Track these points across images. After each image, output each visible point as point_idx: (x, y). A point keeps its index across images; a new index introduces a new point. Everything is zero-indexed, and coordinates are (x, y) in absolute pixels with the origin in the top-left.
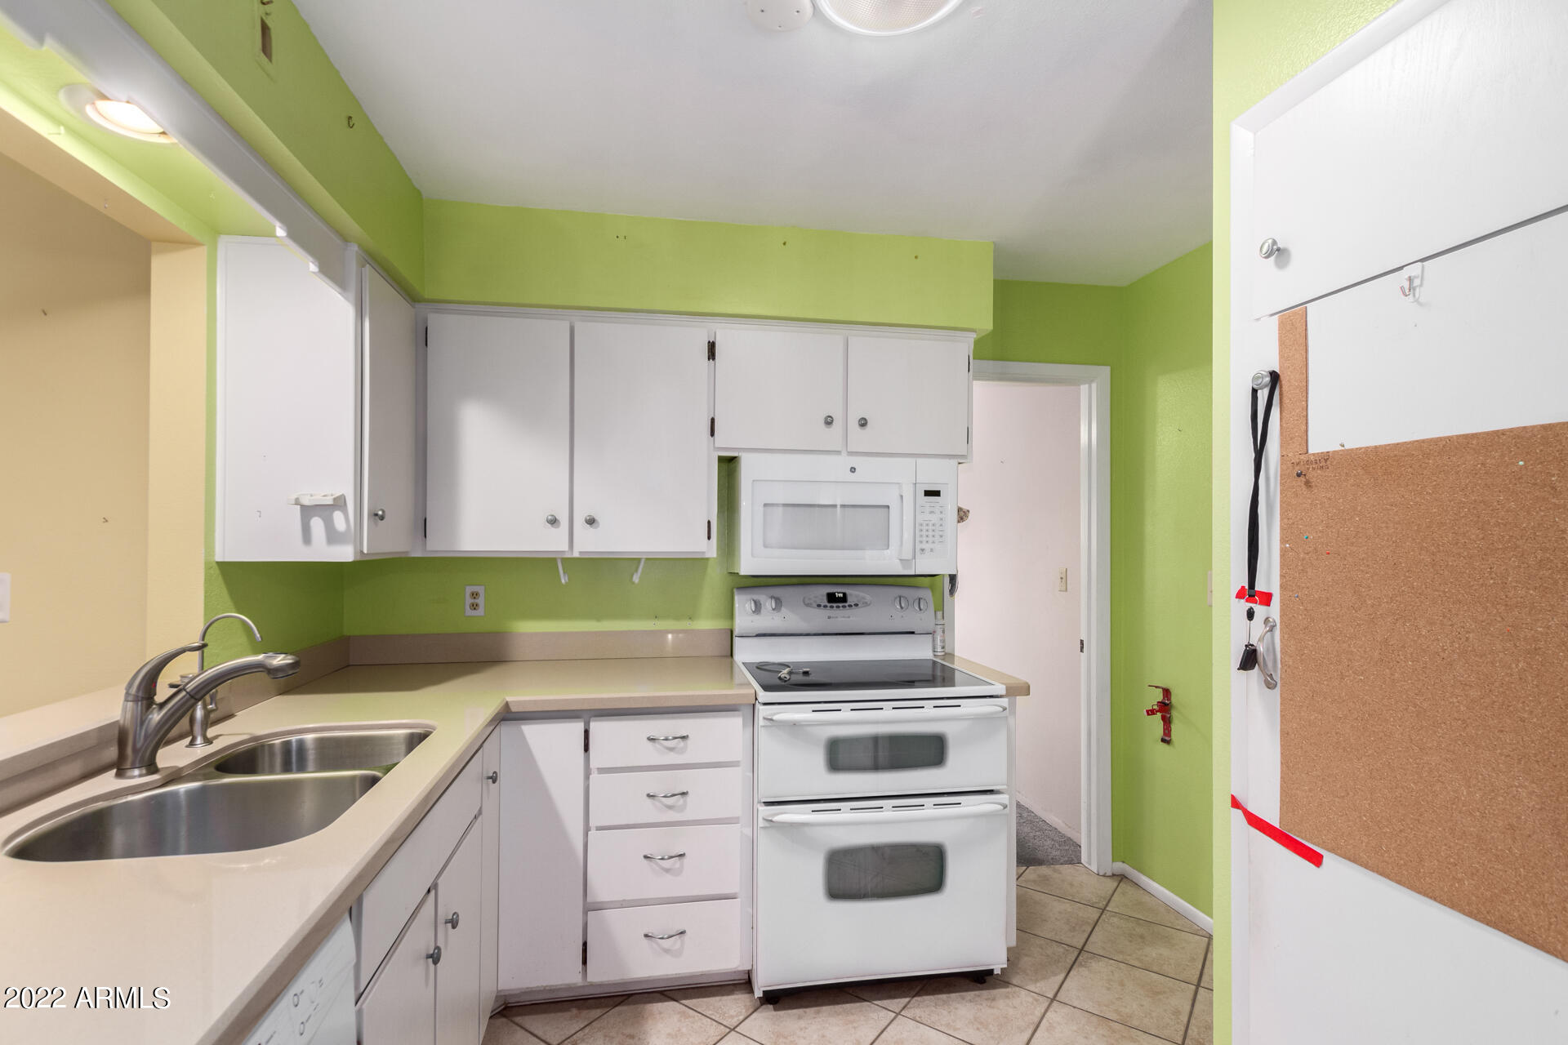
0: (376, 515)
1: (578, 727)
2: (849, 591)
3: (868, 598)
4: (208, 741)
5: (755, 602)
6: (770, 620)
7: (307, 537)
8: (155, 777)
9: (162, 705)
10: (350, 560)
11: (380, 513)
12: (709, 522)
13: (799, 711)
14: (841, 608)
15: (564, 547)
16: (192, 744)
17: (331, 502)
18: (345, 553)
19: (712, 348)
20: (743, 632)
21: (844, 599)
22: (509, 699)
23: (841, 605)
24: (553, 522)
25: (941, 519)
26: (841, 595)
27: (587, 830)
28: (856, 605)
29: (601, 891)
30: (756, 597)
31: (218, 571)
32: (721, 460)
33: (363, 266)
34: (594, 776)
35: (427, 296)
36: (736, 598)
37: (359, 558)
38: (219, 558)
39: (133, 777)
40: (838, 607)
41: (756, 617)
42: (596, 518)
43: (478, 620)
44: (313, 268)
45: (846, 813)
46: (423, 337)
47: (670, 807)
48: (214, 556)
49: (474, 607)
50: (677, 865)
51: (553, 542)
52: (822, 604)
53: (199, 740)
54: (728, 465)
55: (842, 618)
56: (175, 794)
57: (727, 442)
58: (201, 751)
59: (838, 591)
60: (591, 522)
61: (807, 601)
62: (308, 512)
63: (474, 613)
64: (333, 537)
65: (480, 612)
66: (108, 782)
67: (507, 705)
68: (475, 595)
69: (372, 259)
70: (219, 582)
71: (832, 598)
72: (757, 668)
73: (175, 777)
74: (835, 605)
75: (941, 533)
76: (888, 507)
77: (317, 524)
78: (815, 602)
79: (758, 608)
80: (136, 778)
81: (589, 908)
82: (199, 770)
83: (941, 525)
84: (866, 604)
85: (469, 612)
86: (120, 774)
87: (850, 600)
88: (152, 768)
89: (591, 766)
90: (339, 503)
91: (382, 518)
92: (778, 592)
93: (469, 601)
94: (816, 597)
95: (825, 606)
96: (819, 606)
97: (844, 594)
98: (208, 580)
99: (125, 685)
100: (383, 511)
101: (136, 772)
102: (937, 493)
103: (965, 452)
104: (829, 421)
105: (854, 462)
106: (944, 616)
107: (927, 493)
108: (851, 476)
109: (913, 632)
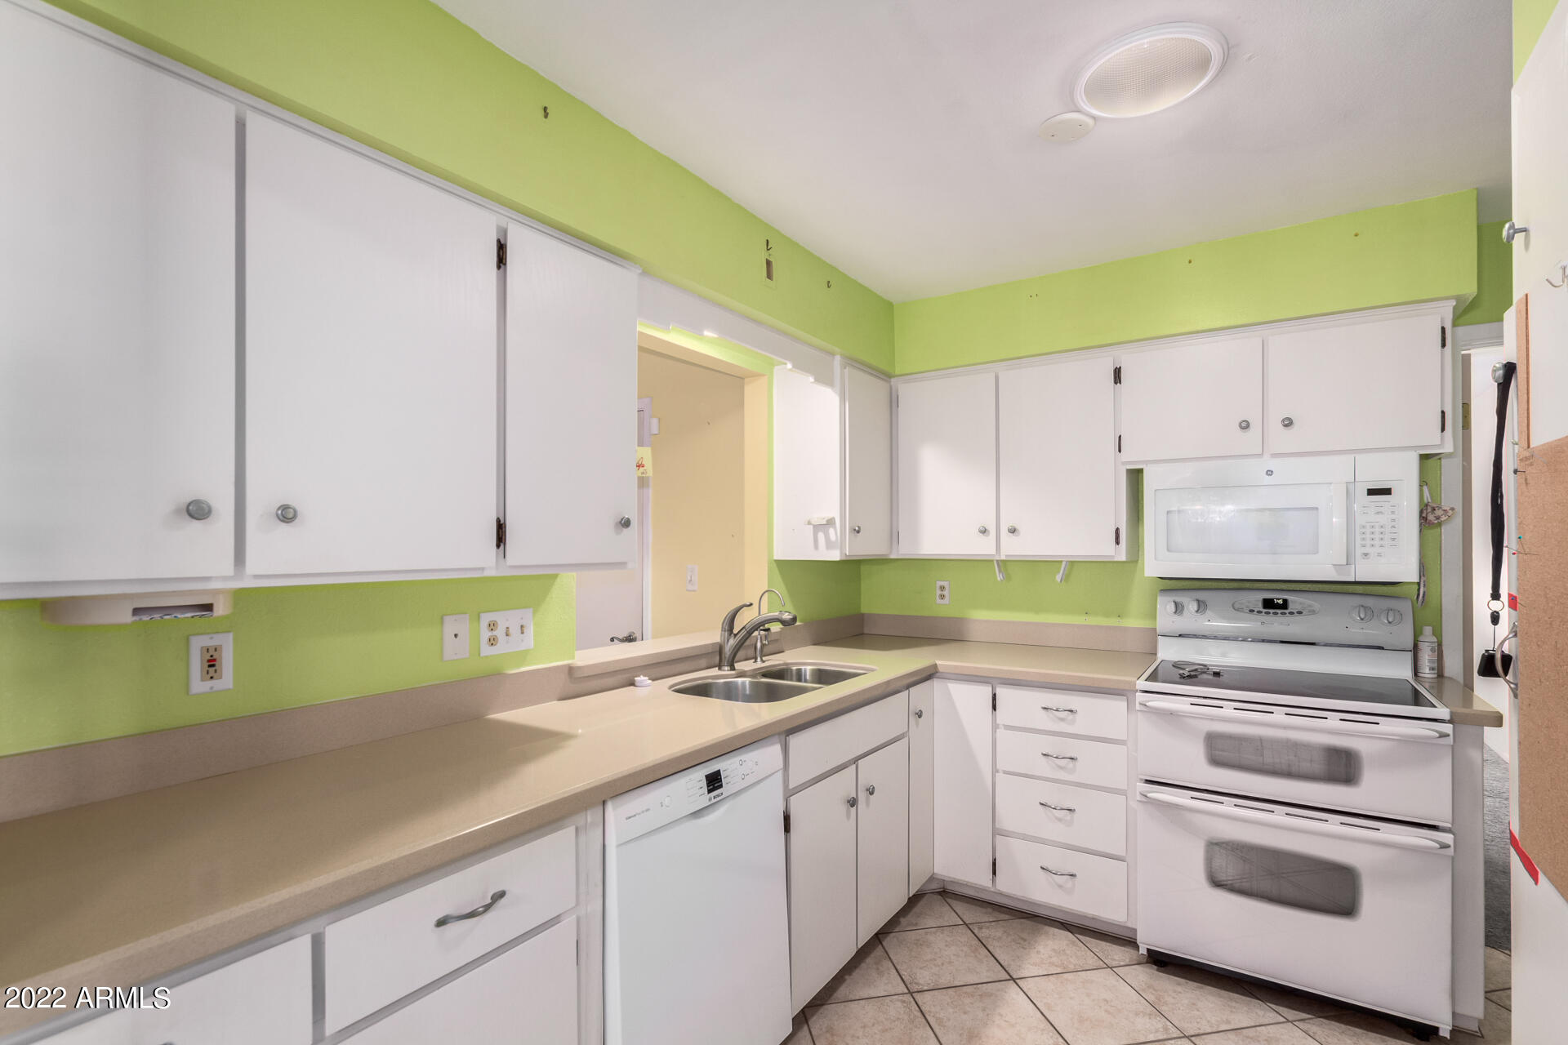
0: (855, 530)
1: (986, 691)
2: (1289, 597)
3: (1316, 606)
4: (764, 662)
5: (1176, 603)
6: (1191, 620)
7: (816, 546)
8: (733, 672)
9: (736, 635)
10: (838, 559)
11: (857, 528)
12: (1117, 530)
13: (1180, 702)
14: (1279, 615)
15: (992, 551)
16: (756, 661)
17: (825, 523)
18: (835, 556)
19: (1117, 375)
20: (1164, 632)
21: (1285, 605)
22: (938, 662)
23: (1279, 611)
24: (984, 531)
25: (1394, 520)
26: (1281, 602)
27: (995, 771)
28: (1300, 613)
29: (1006, 821)
30: (1178, 599)
31: (775, 565)
32: (1130, 472)
33: (845, 368)
34: (1000, 732)
35: (897, 373)
36: (1159, 599)
37: (844, 558)
38: (775, 558)
39: (724, 670)
40: (1275, 614)
41: (1176, 618)
42: (1017, 527)
43: (944, 608)
44: (812, 379)
45: (1228, 807)
46: (893, 402)
47: (1061, 768)
48: (773, 556)
49: (942, 597)
50: (1068, 818)
51: (983, 547)
52: (1256, 610)
53: (759, 659)
54: (1135, 477)
55: (1278, 625)
56: (736, 683)
57: (1133, 456)
58: (759, 664)
59: (1278, 597)
60: (1013, 531)
61: (1237, 606)
62: (817, 528)
63: (942, 602)
64: (830, 545)
65: (946, 601)
66: (715, 672)
67: (935, 666)
68: (942, 588)
69: (853, 362)
70: (776, 571)
71: (1269, 604)
72: (1173, 666)
73: (742, 674)
74: (1271, 611)
75: (1394, 536)
76: (1317, 509)
77: (821, 536)
78: (1247, 607)
79: (1179, 608)
80: (726, 671)
81: (996, 832)
82: (754, 674)
83: (1393, 527)
84: (1313, 612)
85: (939, 601)
86: (720, 669)
87: (1292, 607)
88: (733, 668)
89: (998, 722)
90: (830, 522)
91: (858, 532)
92: (1202, 595)
93: (939, 592)
94: (1249, 602)
95: (1259, 612)
96: (1252, 611)
97: (1285, 601)
98: (770, 570)
99: (721, 623)
100: (859, 527)
101: (726, 668)
102: (1387, 492)
103: (1438, 442)
104: (1245, 426)
105: (1272, 464)
106: (1438, 633)
107: (1371, 492)
108: (1268, 480)
109: (1381, 648)
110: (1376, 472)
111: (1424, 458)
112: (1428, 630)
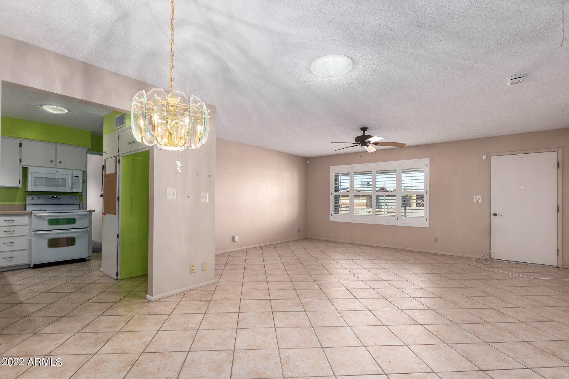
2: (57, 195)
3: (63, 197)
5: (32, 198)
6: (36, 201)
12: (20, 180)
19: (20, 145)
20: (29, 204)
21: (57, 197)
25: (79, 182)
26: (55, 197)
28: (60, 199)
30: (32, 196)
32: (23, 167)
36: (27, 196)
41: (32, 201)
45: (53, 232)
47: (10, 234)
50: (12, 245)
55: (56, 201)
57: (24, 164)
59: (55, 195)
61: (47, 197)
71: (53, 197)
74: (54, 199)
75: (79, 184)
76: (66, 179)
84: (62, 199)
87: (58, 198)
92: (38, 195)
94: (49, 196)
96: (50, 199)
102: (78, 177)
103: (85, 169)
104: (52, 162)
105: (58, 170)
106: (83, 201)
107: (75, 177)
108: (57, 173)
109: (74, 204)
110: (76, 173)
111: (83, 172)
112: (81, 201)
